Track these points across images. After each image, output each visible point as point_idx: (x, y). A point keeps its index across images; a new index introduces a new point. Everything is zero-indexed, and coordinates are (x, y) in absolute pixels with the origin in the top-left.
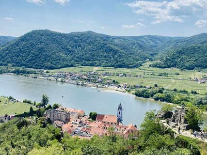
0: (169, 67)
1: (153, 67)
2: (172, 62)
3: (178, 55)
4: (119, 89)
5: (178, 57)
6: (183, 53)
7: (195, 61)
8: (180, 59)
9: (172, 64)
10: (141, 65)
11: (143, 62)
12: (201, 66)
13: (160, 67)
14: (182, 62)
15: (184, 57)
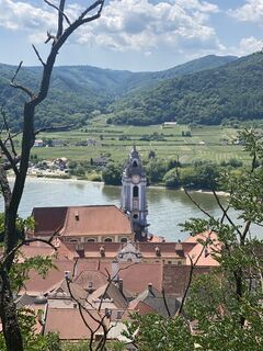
0: (159, 121)
1: (119, 124)
2: (165, 109)
3: (175, 93)
4: (46, 172)
5: (176, 96)
6: (187, 87)
7: (220, 103)
8: (182, 101)
9: (165, 114)
10: (85, 124)
11: (87, 117)
12: (238, 115)
13: (136, 123)
14: (188, 108)
15: (191, 95)
